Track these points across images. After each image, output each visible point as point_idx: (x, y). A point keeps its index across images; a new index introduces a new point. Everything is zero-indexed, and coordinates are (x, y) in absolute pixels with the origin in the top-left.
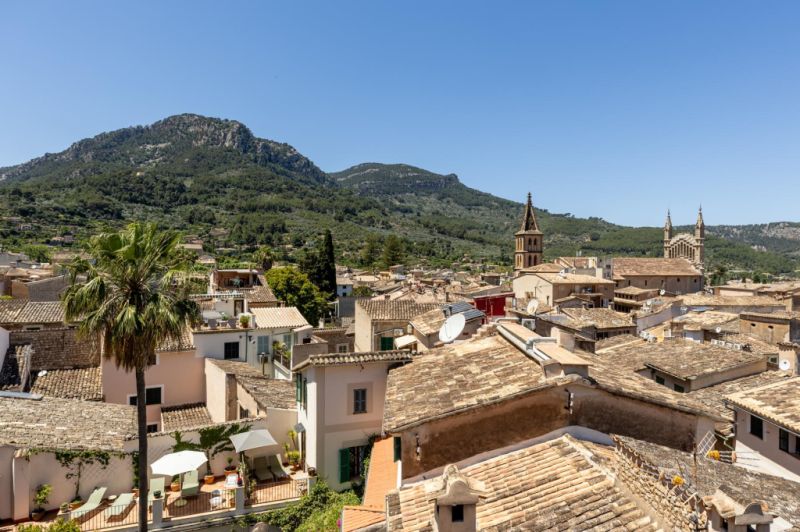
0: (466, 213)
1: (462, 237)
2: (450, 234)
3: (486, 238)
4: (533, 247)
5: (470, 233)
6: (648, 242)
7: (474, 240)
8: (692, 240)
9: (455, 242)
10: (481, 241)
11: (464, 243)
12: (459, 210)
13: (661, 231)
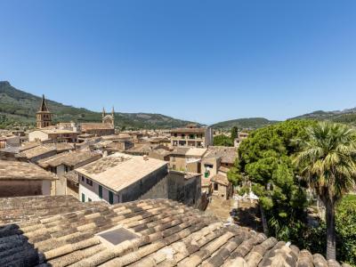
0: (16, 102)
1: (13, 113)
2: (5, 112)
3: (30, 114)
4: (46, 118)
5: (18, 111)
6: (97, 118)
7: (21, 115)
8: (111, 117)
9: (9, 116)
10: (26, 116)
11: (14, 116)
12: (11, 100)
13: (101, 113)
